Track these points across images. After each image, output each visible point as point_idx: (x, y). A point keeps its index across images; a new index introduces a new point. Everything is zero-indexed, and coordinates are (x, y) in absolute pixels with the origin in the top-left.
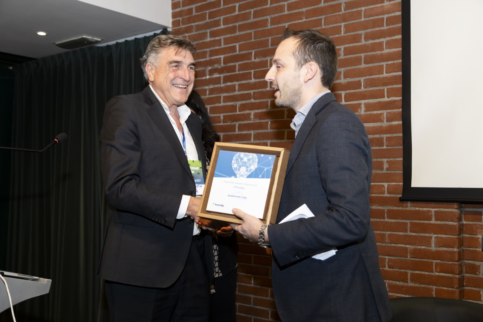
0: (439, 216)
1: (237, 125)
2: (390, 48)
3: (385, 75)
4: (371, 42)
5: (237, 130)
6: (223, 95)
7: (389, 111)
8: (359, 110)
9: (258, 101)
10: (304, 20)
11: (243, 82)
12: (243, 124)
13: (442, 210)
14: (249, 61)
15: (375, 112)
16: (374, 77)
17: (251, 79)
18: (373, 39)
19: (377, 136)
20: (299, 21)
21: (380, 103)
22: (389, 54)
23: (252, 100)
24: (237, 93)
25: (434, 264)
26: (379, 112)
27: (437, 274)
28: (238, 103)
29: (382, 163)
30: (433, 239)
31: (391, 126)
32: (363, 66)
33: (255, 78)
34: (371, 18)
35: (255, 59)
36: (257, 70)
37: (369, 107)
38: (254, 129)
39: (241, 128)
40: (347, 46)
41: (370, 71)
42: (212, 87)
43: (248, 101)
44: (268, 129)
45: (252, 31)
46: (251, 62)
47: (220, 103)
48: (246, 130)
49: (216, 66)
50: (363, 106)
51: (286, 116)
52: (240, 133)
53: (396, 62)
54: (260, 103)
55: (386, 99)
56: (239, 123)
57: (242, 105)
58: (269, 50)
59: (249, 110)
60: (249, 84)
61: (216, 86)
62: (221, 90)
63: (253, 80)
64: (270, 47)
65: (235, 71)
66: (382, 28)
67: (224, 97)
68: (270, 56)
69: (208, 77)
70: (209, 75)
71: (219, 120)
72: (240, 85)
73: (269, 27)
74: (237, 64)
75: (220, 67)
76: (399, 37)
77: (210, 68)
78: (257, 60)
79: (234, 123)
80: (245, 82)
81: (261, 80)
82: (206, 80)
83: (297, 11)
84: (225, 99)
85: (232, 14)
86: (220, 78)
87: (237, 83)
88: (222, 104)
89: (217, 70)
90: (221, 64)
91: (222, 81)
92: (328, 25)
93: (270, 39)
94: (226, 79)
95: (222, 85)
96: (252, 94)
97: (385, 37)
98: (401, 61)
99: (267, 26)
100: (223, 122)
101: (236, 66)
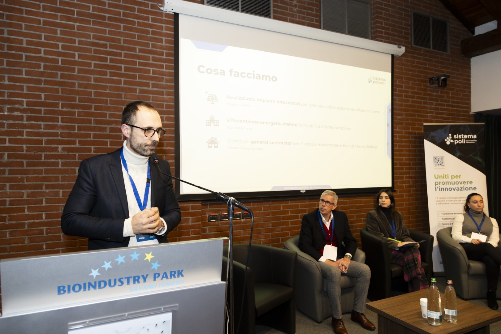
0: (193, 208)
1: (43, 155)
2: (168, 121)
5: (43, 158)
6: (25, 130)
7: (167, 154)
9: (66, 139)
10: (108, 91)
11: (50, 123)
12: (50, 154)
13: (194, 205)
14: (56, 109)
17: (58, 122)
20: (104, 91)
21: (162, 149)
22: (167, 124)
23: (60, 138)
24: (42, 130)
25: (191, 231)
26: (161, 154)
27: (192, 236)
28: (44, 139)
30: (190, 219)
33: (63, 122)
34: (156, 102)
35: (62, 108)
36: (65, 117)
38: (61, 159)
39: (47, 157)
42: (11, 122)
43: (55, 138)
44: (76, 159)
45: (60, 88)
46: (58, 110)
47: (23, 136)
48: (54, 159)
49: (17, 106)
51: (92, 152)
52: (46, 160)
53: (171, 129)
54: (67, 140)
55: (165, 148)
56: (45, 153)
57: (48, 140)
58: (77, 105)
59: (56, 144)
60: (56, 125)
61: (17, 122)
62: (24, 126)
63: (60, 123)
64: (77, 102)
65: (41, 113)
66: (163, 109)
67: (27, 132)
68: (77, 109)
69: (6, 113)
70: (8, 112)
71: (21, 149)
72: (46, 125)
73: (77, 88)
74: (43, 109)
75: (21, 107)
76: (173, 116)
77: (9, 106)
78: (64, 109)
79: (40, 153)
80: (52, 123)
81: (69, 124)
82: (4, 115)
83: (102, 84)
84: (28, 134)
85: (37, 70)
86: (22, 117)
87: (42, 123)
88: (25, 137)
89: (18, 110)
90: (23, 105)
91: (25, 119)
92: (127, 99)
93: (77, 97)
94: (29, 118)
95: (25, 122)
96: (59, 133)
97: (164, 115)
98: (174, 129)
99: (75, 88)
100: (27, 151)
101: (41, 110)
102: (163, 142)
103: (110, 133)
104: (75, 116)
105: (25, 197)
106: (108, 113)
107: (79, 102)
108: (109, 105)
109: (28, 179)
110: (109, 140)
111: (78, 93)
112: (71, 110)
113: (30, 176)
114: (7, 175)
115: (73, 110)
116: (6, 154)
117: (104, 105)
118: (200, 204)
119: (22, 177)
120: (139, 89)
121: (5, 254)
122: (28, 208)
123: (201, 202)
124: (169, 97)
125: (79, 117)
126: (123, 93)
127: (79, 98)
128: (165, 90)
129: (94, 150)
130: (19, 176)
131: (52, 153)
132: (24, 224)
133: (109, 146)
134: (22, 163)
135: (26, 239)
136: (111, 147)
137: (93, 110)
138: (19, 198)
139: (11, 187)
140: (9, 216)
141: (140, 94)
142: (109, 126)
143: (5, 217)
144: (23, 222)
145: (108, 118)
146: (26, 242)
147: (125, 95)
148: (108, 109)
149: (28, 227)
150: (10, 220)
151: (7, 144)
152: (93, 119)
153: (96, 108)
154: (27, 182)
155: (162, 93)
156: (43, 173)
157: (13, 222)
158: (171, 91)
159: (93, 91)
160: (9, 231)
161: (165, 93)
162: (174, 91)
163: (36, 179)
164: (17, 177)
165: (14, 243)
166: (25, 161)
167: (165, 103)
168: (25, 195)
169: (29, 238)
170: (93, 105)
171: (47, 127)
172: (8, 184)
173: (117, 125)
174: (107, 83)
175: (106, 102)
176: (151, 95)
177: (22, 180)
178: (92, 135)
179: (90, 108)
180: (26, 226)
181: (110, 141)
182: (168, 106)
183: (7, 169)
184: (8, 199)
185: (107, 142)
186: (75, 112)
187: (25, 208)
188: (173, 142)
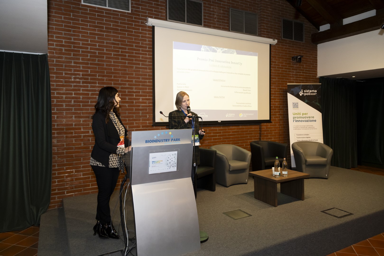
1: (90, 101)
3: (147, 90)
4: (143, 80)
5: (90, 103)
6: (81, 88)
7: (148, 101)
10: (120, 68)
11: (92, 85)
14: (96, 77)
15: (145, 101)
16: (144, 90)
17: (96, 84)
18: (144, 79)
19: (145, 108)
20: (118, 68)
21: (146, 98)
22: (149, 85)
24: (89, 88)
26: (146, 101)
28: (90, 93)
29: (147, 115)
31: (149, 105)
32: (141, 87)
33: (98, 84)
34: (143, 73)
35: (98, 77)
36: (99, 81)
37: (143, 99)
40: (136, 80)
41: (143, 89)
42: (75, 84)
43: (95, 92)
45: (97, 67)
46: (96, 78)
47: (80, 91)
49: (78, 76)
50: (141, 99)
52: (91, 104)
53: (151, 87)
55: (148, 97)
56: (91, 100)
58: (105, 75)
59: (96, 96)
60: (96, 86)
61: (77, 84)
62: (81, 86)
63: (97, 85)
64: (105, 74)
65: (88, 80)
66: (147, 77)
67: (82, 89)
68: (105, 77)
69: (73, 80)
70: (73, 79)
71: (80, 98)
72: (91, 86)
73: (105, 67)
74: (89, 77)
75: (80, 77)
76: (152, 81)
77: (74, 76)
78: (99, 78)
79: (88, 100)
80: (94, 85)
81: (101, 85)
82: (72, 81)
83: (117, 64)
84: (83, 90)
85: (87, 58)
86: (80, 81)
87: (89, 85)
88: (81, 92)
89: (78, 78)
90: (80, 76)
91: (81, 83)
92: (129, 72)
93: (105, 71)
94: (83, 82)
95: (81, 84)
96: (97, 90)
97: (147, 80)
98: (152, 87)
99: (104, 66)
100: (82, 99)
101: (88, 78)
102: (147, 94)
103: (121, 90)
104: (104, 81)
105: (81, 122)
106: (120, 79)
107: (106, 74)
108: (120, 75)
109: (83, 113)
111: (106, 69)
112: (102, 78)
113: (84, 111)
114: (73, 111)
115: (103, 78)
116: (73, 100)
117: (118, 75)
118: (165, 128)
119: (80, 112)
120: (135, 66)
121: (72, 150)
122: (83, 128)
123: (166, 127)
124: (149, 70)
125: (106, 82)
126: (127, 69)
127: (106, 71)
128: (147, 67)
130: (79, 112)
131: (93, 100)
132: (81, 136)
134: (80, 105)
135: (82, 143)
137: (113, 78)
138: (78, 122)
139: (75, 117)
140: (74, 132)
141: (135, 69)
142: (120, 86)
143: (73, 132)
144: (81, 135)
145: (120, 82)
146: (82, 145)
147: (128, 70)
148: (120, 77)
149: (83, 137)
150: (75, 134)
151: (73, 96)
152: (113, 82)
153: (114, 77)
154: (82, 114)
155: (146, 69)
156: (90, 110)
157: (76, 135)
158: (151, 67)
159: (113, 68)
160: (74, 139)
161: (148, 68)
162: (152, 67)
163: (87, 113)
164: (78, 112)
165: (77, 145)
166: (81, 104)
167: (148, 74)
168: (82, 121)
169: (83, 143)
170: (113, 75)
171: (91, 87)
172: (74, 116)
173: (124, 86)
174: (119, 64)
175: (119, 73)
176: (141, 70)
177: (80, 113)
179: (111, 76)
180: (82, 137)
181: (121, 94)
182: (149, 75)
183: (73, 108)
184: (74, 123)
186: (104, 79)
187: (81, 128)
188: (152, 94)
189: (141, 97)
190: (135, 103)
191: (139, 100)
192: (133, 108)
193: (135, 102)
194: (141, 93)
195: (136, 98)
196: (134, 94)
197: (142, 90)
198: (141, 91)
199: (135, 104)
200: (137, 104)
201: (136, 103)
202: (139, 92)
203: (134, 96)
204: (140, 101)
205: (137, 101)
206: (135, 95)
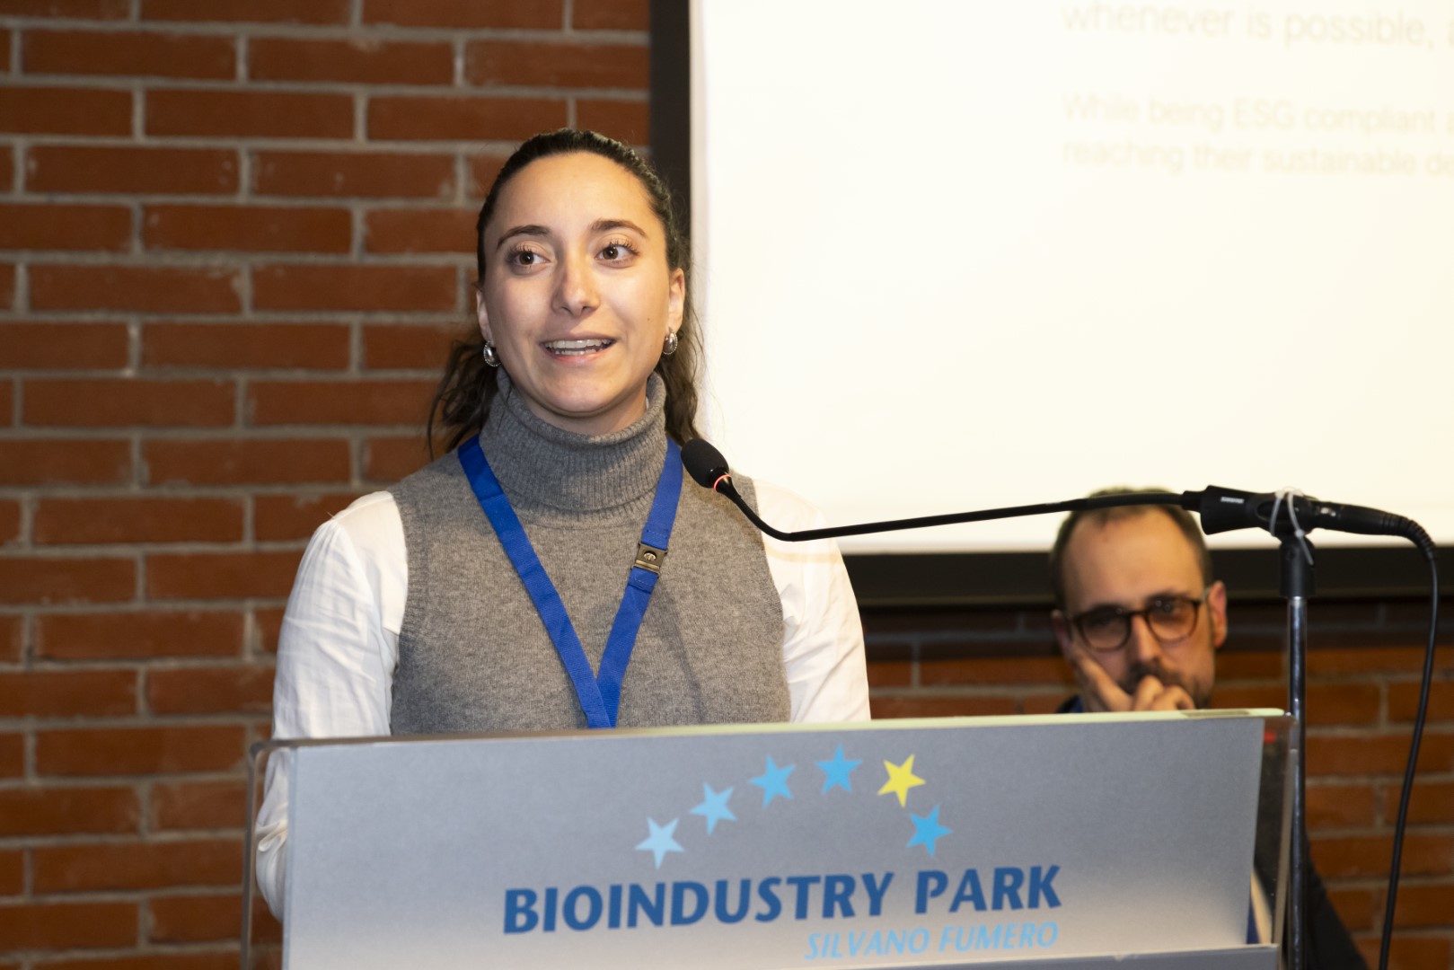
3: (570, 35)
8: (445, 189)
16: (515, 35)
41: (500, 6)
50: (461, 170)
51: (19, 181)
102: (553, 94)
103: (154, 27)
110: (137, 87)
129: (33, 165)
133: (140, 138)
136: (155, 142)
178: (16, 43)
181: (149, 94)
185: (126, 99)
188: (639, 96)
189: (463, 148)
190: (370, 247)
191: (432, 192)
192: (343, 318)
193: (371, 218)
194: (461, 86)
195: (392, 157)
196: (361, 96)
197: (486, 34)
198: (470, 47)
199: (372, 260)
200: (406, 260)
201: (385, 235)
202: (436, 65)
203: (348, 133)
204: (450, 214)
205: (395, 204)
206: (373, 104)
